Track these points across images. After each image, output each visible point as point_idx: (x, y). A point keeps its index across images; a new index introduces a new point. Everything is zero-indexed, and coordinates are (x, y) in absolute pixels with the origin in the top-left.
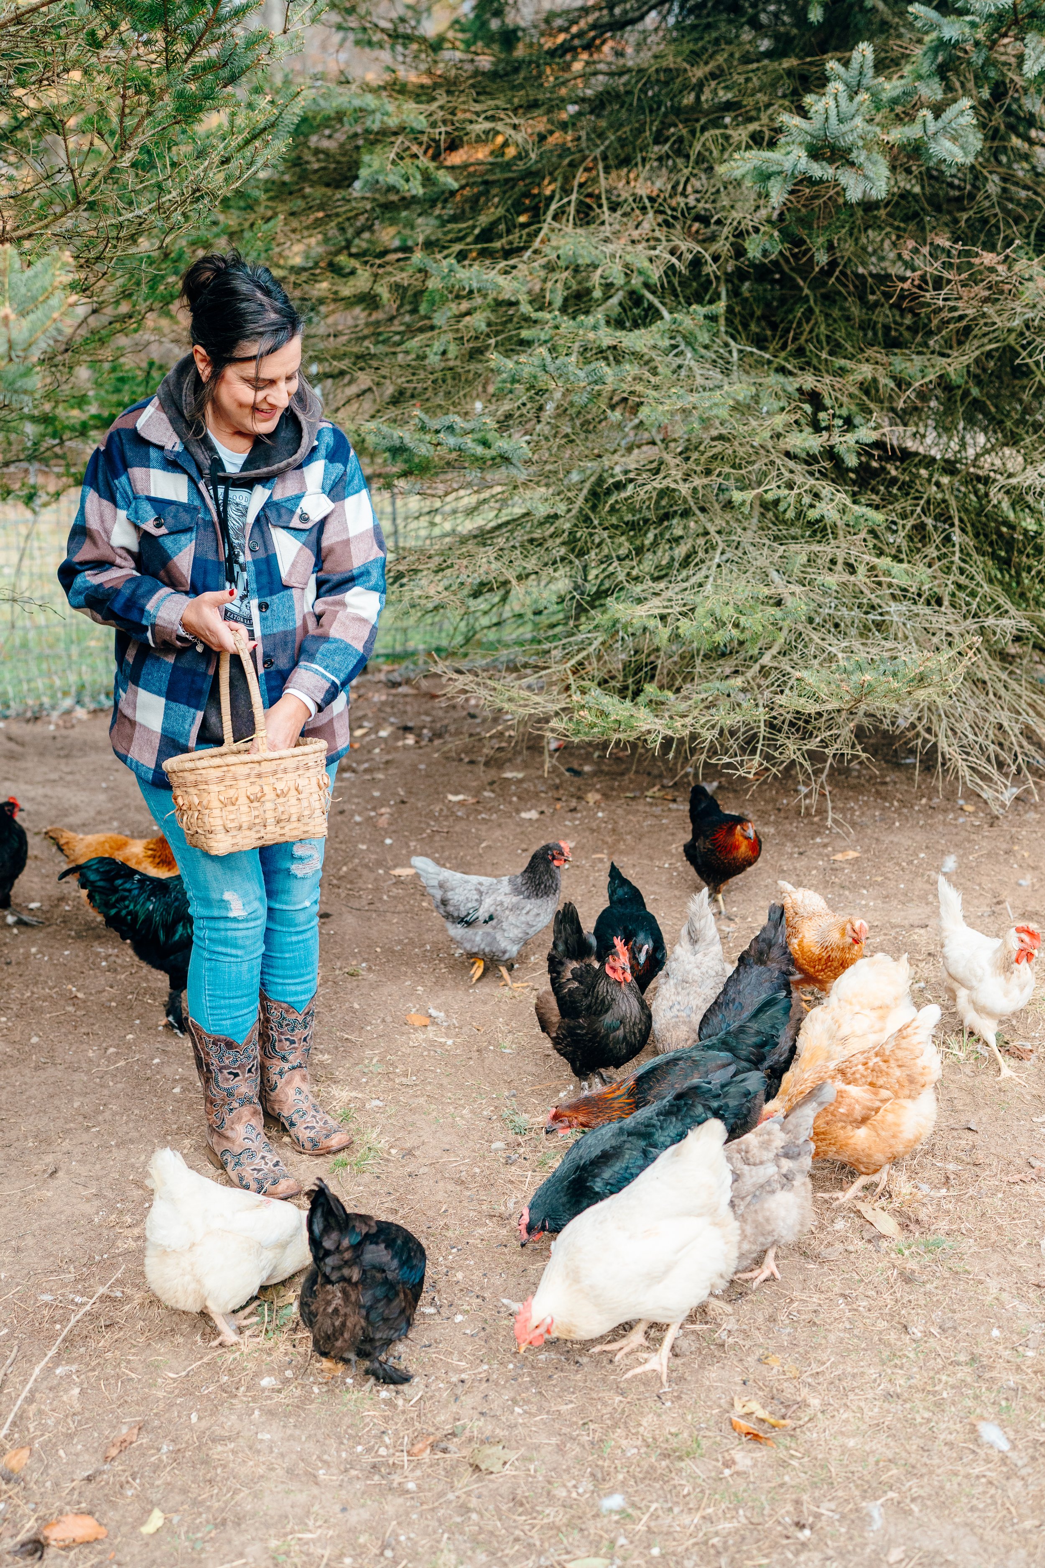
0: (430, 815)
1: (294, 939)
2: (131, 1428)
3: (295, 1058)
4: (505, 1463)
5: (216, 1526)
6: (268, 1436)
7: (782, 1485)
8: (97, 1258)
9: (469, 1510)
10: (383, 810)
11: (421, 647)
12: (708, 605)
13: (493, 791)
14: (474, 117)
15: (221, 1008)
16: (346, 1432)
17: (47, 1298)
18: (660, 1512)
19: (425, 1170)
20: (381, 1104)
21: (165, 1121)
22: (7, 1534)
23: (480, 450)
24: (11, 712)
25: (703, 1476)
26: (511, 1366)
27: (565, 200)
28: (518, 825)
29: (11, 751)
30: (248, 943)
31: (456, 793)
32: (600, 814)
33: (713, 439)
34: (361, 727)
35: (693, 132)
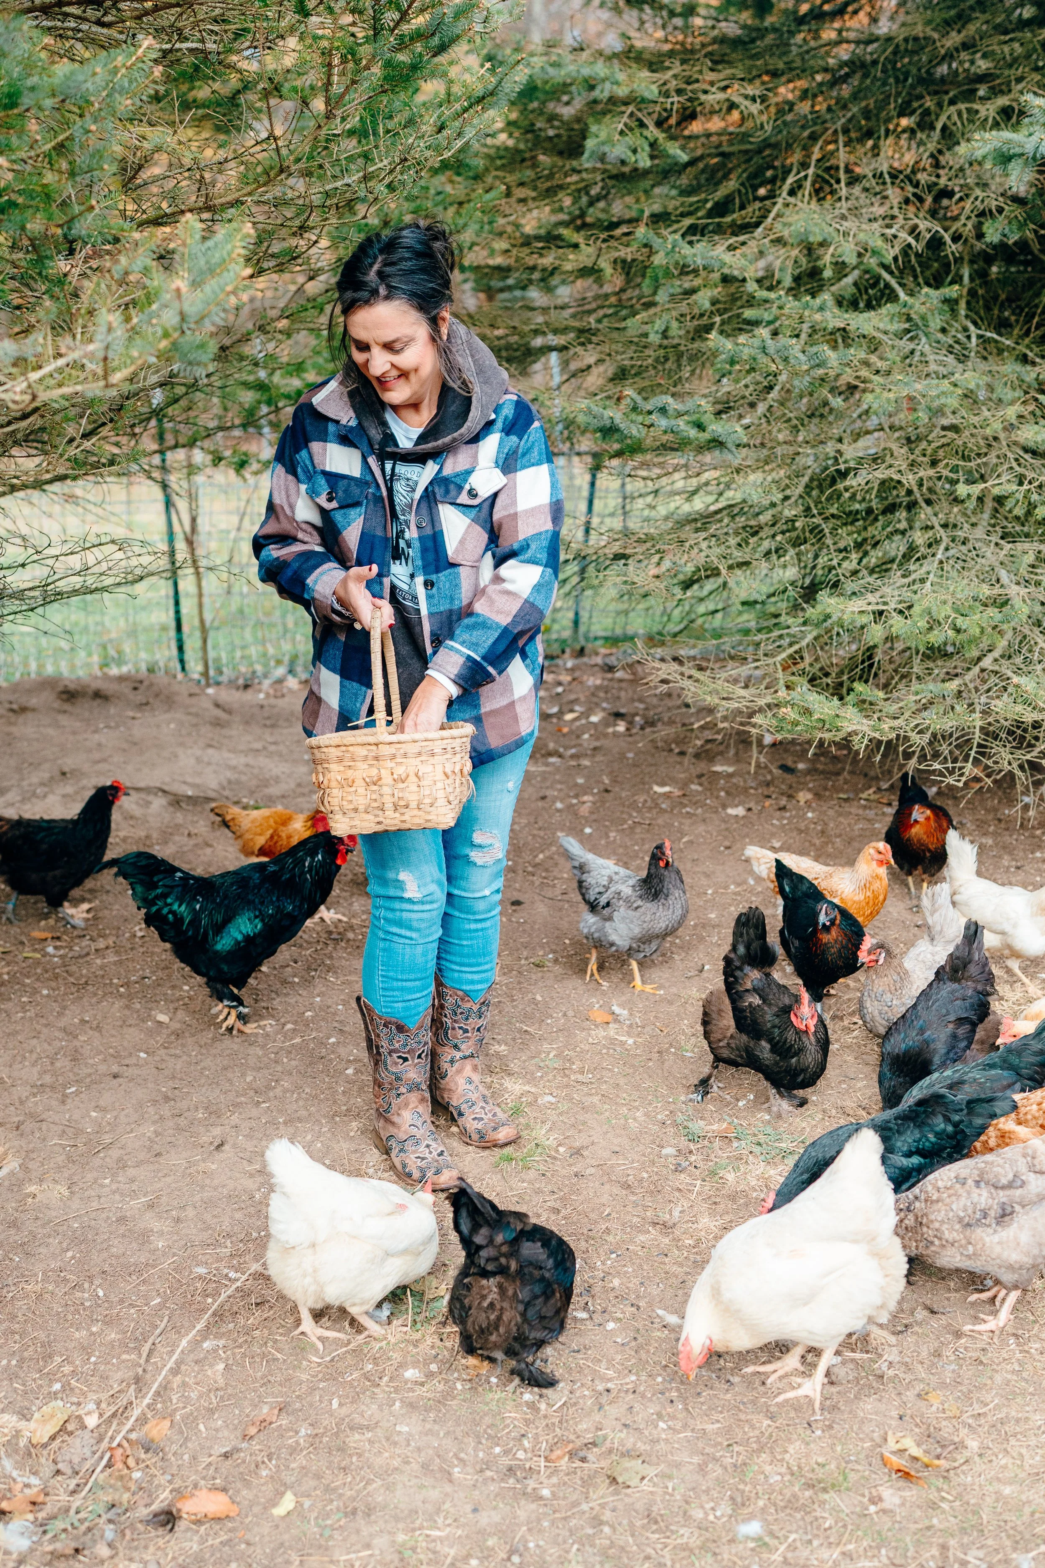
0: (633, 805)
1: (473, 926)
2: (272, 1409)
3: (467, 1048)
4: (643, 1478)
5: (346, 1515)
6: (406, 1429)
7: (929, 1528)
8: (255, 1235)
9: (601, 1523)
10: (586, 798)
11: (641, 631)
12: (925, 603)
13: (701, 784)
14: (707, 87)
15: (393, 990)
16: (485, 1431)
17: (202, 1270)
18: (798, 1544)
19: (592, 1170)
20: (553, 1100)
21: (335, 1102)
22: (141, 1503)
23: (693, 433)
24: (224, 679)
25: (847, 1511)
26: (660, 1379)
27: (802, 174)
28: (724, 821)
29: (218, 719)
30: (423, 925)
31: (662, 784)
32: (810, 815)
33: (944, 428)
34: (572, 711)
35: (940, 105)
